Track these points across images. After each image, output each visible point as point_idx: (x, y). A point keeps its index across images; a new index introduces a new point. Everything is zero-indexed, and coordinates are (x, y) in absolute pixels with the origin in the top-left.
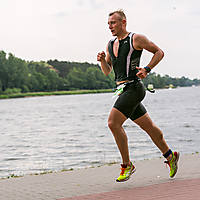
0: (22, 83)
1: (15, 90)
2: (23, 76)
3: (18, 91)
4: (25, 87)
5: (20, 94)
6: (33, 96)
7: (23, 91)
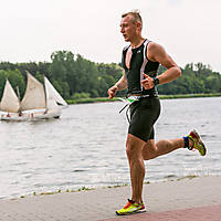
0: (92, 87)
1: (84, 94)
2: (92, 80)
3: (87, 96)
4: (96, 92)
5: (89, 99)
6: (104, 101)
7: (93, 96)
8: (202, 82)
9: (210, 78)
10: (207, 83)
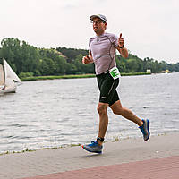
0: (35, 68)
2: (35, 61)
3: (30, 75)
5: (32, 77)
6: (44, 79)
7: (35, 75)
8: (123, 64)
9: (129, 60)
10: (127, 64)
